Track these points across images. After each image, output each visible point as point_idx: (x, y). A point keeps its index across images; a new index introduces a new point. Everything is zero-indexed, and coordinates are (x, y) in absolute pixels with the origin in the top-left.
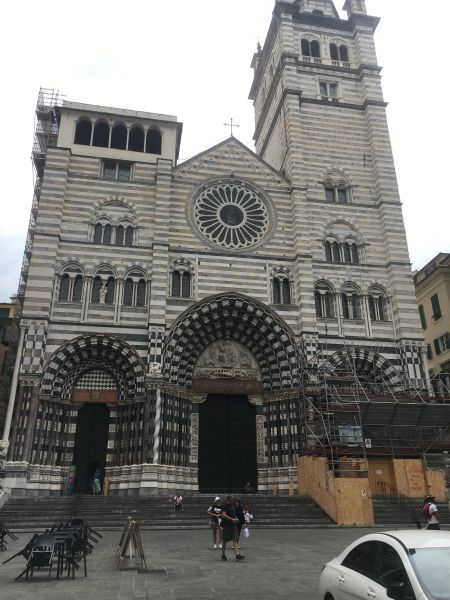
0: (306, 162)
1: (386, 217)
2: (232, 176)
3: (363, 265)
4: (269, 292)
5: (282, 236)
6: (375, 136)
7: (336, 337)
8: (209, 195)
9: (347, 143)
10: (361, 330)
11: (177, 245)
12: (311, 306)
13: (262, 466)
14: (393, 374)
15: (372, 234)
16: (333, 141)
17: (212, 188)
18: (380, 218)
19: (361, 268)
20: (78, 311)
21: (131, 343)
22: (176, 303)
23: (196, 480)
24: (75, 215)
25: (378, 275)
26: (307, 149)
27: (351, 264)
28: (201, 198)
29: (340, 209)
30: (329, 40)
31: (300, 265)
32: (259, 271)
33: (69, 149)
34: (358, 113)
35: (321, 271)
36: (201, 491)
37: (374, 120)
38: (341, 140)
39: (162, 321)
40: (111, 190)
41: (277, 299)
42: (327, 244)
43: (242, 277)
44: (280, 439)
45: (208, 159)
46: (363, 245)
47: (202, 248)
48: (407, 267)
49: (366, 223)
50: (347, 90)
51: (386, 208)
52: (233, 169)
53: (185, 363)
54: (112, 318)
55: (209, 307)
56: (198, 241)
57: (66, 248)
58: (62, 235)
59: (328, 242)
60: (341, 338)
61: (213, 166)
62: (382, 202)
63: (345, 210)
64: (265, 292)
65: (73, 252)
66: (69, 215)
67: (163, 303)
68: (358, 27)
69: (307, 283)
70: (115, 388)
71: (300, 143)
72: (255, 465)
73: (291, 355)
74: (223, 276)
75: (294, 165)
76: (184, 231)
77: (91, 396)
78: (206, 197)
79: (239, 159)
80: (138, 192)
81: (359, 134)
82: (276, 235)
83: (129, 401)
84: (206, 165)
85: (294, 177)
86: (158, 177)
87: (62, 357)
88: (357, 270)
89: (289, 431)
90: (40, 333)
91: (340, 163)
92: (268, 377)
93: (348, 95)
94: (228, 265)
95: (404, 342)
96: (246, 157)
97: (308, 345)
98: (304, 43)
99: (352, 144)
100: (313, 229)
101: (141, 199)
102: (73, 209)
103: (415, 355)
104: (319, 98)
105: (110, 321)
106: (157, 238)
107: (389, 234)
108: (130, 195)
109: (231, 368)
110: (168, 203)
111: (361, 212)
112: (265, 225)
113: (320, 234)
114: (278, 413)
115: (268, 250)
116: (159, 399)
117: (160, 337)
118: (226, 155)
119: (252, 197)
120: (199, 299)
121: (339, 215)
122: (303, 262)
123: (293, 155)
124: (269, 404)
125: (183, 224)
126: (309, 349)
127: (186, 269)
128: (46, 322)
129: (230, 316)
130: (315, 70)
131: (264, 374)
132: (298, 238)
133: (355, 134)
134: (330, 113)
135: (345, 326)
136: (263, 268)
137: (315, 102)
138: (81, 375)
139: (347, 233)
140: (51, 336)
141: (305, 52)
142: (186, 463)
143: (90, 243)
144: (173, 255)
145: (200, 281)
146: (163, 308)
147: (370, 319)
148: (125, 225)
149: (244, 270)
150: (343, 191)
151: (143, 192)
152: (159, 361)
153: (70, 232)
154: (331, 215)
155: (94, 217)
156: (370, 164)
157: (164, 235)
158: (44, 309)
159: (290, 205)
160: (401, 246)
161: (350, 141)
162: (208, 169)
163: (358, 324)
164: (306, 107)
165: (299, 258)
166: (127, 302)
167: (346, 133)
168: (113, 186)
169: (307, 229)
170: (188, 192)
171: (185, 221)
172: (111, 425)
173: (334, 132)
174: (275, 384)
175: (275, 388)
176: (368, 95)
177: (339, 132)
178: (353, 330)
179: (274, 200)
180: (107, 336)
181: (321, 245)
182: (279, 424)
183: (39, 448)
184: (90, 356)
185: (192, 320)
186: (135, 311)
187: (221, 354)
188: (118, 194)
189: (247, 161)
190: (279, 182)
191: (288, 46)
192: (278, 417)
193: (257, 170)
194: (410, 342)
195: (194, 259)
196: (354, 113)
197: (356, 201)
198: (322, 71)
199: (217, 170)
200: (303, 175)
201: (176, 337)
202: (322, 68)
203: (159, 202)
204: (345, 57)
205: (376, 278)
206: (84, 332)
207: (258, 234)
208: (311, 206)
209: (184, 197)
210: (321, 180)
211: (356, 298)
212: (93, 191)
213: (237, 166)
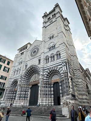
10: (54, 63)
20: (14, 76)
22: (25, 70)
30: (52, 15)
32: (36, 59)
40: (21, 57)
43: (34, 62)
46: (56, 44)
47: (29, 60)
49: (56, 40)
51: (59, 34)
53: (27, 80)
63: (52, 40)
65: (16, 68)
66: (16, 63)
67: (22, 71)
74: (31, 63)
78: (32, 51)
87: (12, 84)
91: (52, 32)
98: (48, 19)
99: (54, 28)
104: (49, 24)
109: (35, 79)
112: (39, 51)
113: (47, 47)
115: (38, 55)
119: (38, 47)
120: (28, 68)
125: (27, 57)
126: (41, 71)
127: (27, 64)
135: (51, 63)
139: (53, 44)
140: (11, 81)
142: (26, 100)
147: (56, 59)
152: (19, 81)
154: (49, 42)
155: (19, 62)
158: (10, 77)
170: (29, 52)
173: (51, 28)
194: (63, 61)
197: (54, 37)
201: (24, 76)
205: (58, 50)
210: (48, 37)
213: (36, 44)
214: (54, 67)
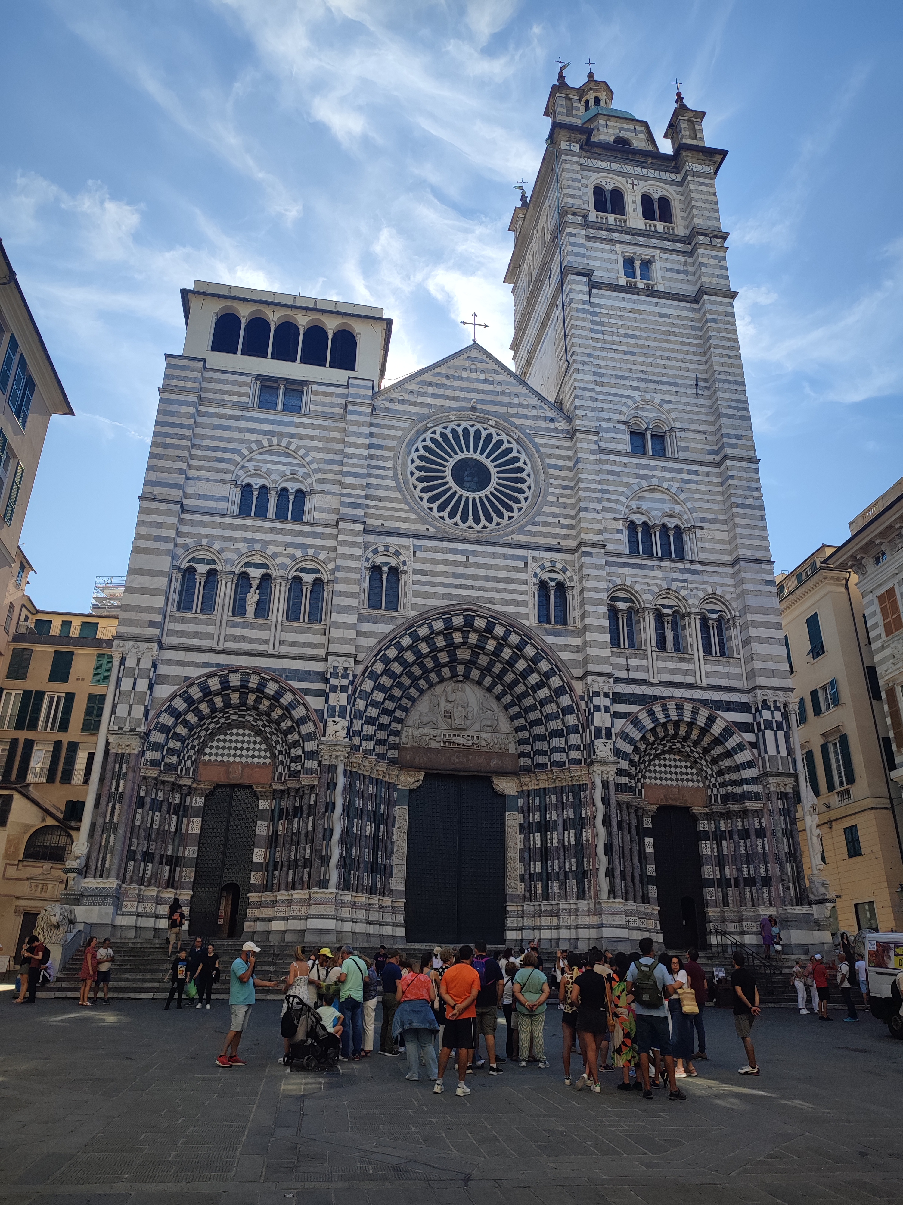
0: (597, 388)
1: (731, 482)
2: (474, 409)
3: (691, 562)
4: (531, 605)
5: (556, 510)
6: (716, 346)
7: (644, 682)
8: (433, 440)
9: (668, 359)
10: (686, 672)
11: (378, 522)
12: (600, 629)
13: (514, 898)
14: (740, 747)
15: (707, 510)
16: (645, 355)
17: (439, 429)
18: (722, 484)
19: (688, 566)
20: (210, 629)
21: (296, 685)
22: (375, 620)
23: (400, 918)
24: (208, 469)
25: (717, 580)
26: (599, 366)
27: (672, 561)
28: (420, 445)
29: (655, 468)
30: (642, 187)
31: (584, 560)
32: (516, 569)
33: (204, 360)
34: (687, 309)
35: (622, 570)
36: (409, 937)
37: (715, 321)
38: (659, 353)
39: (351, 649)
40: (269, 428)
41: (544, 617)
42: (632, 526)
43: (487, 579)
44: (545, 854)
45: (434, 379)
46: (693, 528)
47: (421, 528)
48: (765, 566)
49: (698, 491)
50: (669, 270)
51: (733, 468)
52: (475, 396)
53: (385, 720)
54: (266, 642)
55: (431, 627)
56: (414, 516)
57: (192, 523)
58: (186, 502)
59: (632, 522)
60: (653, 685)
61: (441, 391)
62: (725, 457)
63: (665, 469)
64: (525, 604)
65: (203, 531)
66: (198, 468)
67: (352, 619)
68: (689, 166)
69: (595, 590)
70: (268, 761)
71: (589, 355)
72: (502, 898)
73: (567, 710)
74: (455, 576)
75: (578, 392)
76: (391, 500)
77: (228, 772)
78: (428, 443)
79: (486, 381)
80: (315, 433)
81: (689, 344)
82: (545, 509)
83: (292, 784)
84: (430, 390)
85: (577, 412)
86: (349, 408)
87: (180, 705)
88: (681, 570)
89: (561, 841)
90: (146, 664)
91: (655, 391)
92: (528, 748)
93: (670, 279)
94: (463, 558)
95: (759, 692)
96: (497, 377)
97: (596, 694)
98: (598, 191)
99: (677, 360)
100: (608, 500)
101: (320, 444)
102: (205, 458)
103: (778, 716)
104: (622, 282)
105: (262, 648)
106: (344, 510)
107: (735, 510)
108: (301, 437)
109: (465, 730)
110: (366, 452)
111: (689, 472)
112: (528, 493)
113: (619, 507)
114: (543, 809)
115: (531, 533)
116: (341, 781)
117: (345, 676)
118: (464, 374)
119: (505, 445)
120: (413, 613)
121: (654, 477)
122: (590, 554)
123: (576, 376)
124: (529, 793)
125: (389, 488)
126: (597, 701)
127: (393, 562)
128: (155, 646)
129: (465, 643)
130: (615, 236)
131: (521, 742)
132: (582, 514)
133: (681, 343)
134: (641, 307)
135: (661, 664)
136: (521, 564)
137: (617, 288)
138: (211, 736)
139: (666, 507)
140: (163, 670)
141: (600, 206)
142: (386, 891)
143: (232, 516)
144: (371, 538)
145: (415, 583)
146: (352, 626)
147: (701, 653)
148: (292, 487)
149: (490, 567)
150: (659, 439)
151: (324, 433)
152: (343, 716)
153: (200, 497)
154: (639, 476)
155: (241, 473)
156: (707, 393)
157: (358, 506)
158: (152, 624)
159: (569, 458)
160: (758, 532)
161: (672, 355)
162: (434, 396)
163: (681, 660)
164: (597, 296)
165: (583, 549)
166: (292, 614)
167: (666, 341)
168: (272, 422)
169: (599, 501)
170: (400, 433)
171: (393, 483)
172: (259, 823)
173: (646, 339)
174: (539, 759)
175: (538, 766)
176: (704, 279)
177: (655, 339)
178: (672, 671)
179: (543, 450)
180: (256, 671)
181: (620, 525)
182: (544, 827)
183: (139, 856)
184: (228, 705)
185: (401, 649)
186: (307, 631)
187: (449, 707)
188: (281, 435)
189: (499, 383)
190: (552, 420)
191: (572, 196)
192: (543, 816)
193: (516, 400)
194: (770, 692)
195: (406, 547)
196: (682, 308)
197: (682, 455)
198: (627, 238)
199: (448, 398)
200: (593, 409)
201: (374, 676)
202: (627, 233)
203: (349, 450)
204: (666, 215)
205: (714, 585)
206: (218, 665)
207: (515, 506)
208: (606, 462)
209: (393, 443)
210: (623, 418)
211: (678, 617)
212: (240, 430)
213: (484, 392)
214: (688, 707)
